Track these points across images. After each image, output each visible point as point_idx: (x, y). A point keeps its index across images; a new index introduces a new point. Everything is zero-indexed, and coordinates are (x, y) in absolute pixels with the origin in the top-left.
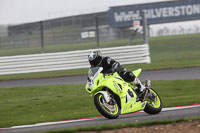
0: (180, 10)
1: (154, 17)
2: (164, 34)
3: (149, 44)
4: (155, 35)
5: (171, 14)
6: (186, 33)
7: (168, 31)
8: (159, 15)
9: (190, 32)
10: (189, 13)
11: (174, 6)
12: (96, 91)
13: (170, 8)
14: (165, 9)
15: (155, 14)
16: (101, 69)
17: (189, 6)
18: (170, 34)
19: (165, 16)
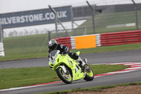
0: (25, 18)
1: (6, 23)
2: (14, 35)
3: (3, 42)
4: (7, 36)
5: (18, 21)
6: (29, 34)
7: (16, 33)
8: (10, 22)
9: (33, 34)
10: (31, 21)
11: (20, 16)
12: (57, 66)
13: (18, 17)
14: (14, 18)
15: (7, 21)
16: (59, 51)
17: (31, 16)
18: (18, 35)
19: (14, 22)
